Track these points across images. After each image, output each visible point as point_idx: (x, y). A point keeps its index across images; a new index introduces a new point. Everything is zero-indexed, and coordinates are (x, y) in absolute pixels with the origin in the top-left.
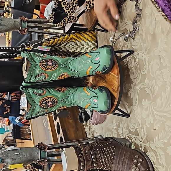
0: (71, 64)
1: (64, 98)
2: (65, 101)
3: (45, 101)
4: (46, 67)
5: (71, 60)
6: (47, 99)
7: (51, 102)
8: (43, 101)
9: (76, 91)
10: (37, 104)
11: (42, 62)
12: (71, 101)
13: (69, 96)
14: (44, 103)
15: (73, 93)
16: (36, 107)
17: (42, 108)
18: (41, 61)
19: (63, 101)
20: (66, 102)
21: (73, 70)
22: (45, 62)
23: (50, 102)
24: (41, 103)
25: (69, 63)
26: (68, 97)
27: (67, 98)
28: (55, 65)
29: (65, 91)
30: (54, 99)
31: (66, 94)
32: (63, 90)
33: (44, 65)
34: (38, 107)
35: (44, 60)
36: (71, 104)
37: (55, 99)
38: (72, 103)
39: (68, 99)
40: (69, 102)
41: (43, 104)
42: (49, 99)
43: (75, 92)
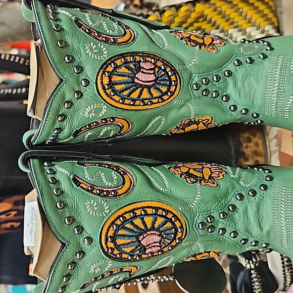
0: (235, 83)
1: (215, 215)
2: (220, 226)
3: (128, 226)
4: (126, 93)
5: (240, 63)
6: (138, 212)
7: (158, 230)
8: (118, 222)
9: (267, 183)
10: (90, 240)
11: (110, 69)
12: (247, 231)
13: (238, 204)
14: (124, 235)
15: (254, 193)
16: (82, 253)
17: (114, 258)
18: (106, 64)
19: (209, 225)
20: (224, 230)
21: (239, 109)
22: (123, 70)
23: (153, 228)
24: (111, 233)
25: (230, 73)
26: (234, 207)
27: (229, 212)
28: (169, 86)
29: (220, 182)
30: (170, 216)
31: (226, 195)
32: (210, 177)
33: (118, 87)
34: (93, 251)
35: (118, 62)
36: (246, 240)
37: (174, 216)
38: (251, 239)
39: (233, 219)
40: (236, 233)
41: (120, 241)
42: (146, 214)
43: (266, 187)
